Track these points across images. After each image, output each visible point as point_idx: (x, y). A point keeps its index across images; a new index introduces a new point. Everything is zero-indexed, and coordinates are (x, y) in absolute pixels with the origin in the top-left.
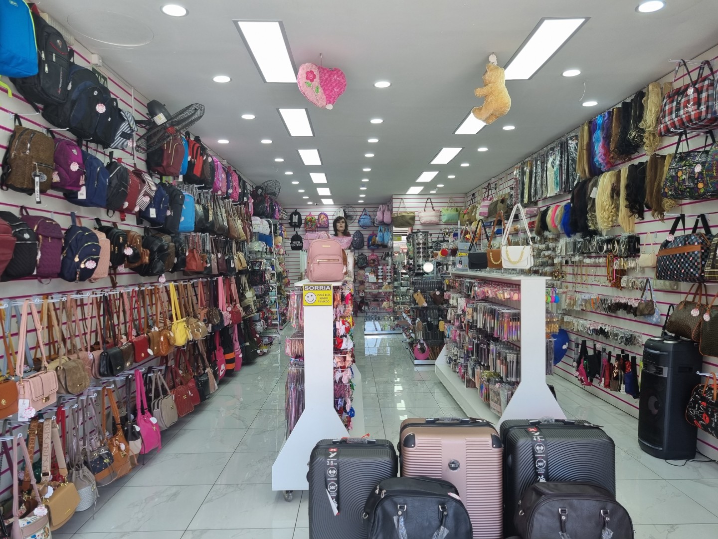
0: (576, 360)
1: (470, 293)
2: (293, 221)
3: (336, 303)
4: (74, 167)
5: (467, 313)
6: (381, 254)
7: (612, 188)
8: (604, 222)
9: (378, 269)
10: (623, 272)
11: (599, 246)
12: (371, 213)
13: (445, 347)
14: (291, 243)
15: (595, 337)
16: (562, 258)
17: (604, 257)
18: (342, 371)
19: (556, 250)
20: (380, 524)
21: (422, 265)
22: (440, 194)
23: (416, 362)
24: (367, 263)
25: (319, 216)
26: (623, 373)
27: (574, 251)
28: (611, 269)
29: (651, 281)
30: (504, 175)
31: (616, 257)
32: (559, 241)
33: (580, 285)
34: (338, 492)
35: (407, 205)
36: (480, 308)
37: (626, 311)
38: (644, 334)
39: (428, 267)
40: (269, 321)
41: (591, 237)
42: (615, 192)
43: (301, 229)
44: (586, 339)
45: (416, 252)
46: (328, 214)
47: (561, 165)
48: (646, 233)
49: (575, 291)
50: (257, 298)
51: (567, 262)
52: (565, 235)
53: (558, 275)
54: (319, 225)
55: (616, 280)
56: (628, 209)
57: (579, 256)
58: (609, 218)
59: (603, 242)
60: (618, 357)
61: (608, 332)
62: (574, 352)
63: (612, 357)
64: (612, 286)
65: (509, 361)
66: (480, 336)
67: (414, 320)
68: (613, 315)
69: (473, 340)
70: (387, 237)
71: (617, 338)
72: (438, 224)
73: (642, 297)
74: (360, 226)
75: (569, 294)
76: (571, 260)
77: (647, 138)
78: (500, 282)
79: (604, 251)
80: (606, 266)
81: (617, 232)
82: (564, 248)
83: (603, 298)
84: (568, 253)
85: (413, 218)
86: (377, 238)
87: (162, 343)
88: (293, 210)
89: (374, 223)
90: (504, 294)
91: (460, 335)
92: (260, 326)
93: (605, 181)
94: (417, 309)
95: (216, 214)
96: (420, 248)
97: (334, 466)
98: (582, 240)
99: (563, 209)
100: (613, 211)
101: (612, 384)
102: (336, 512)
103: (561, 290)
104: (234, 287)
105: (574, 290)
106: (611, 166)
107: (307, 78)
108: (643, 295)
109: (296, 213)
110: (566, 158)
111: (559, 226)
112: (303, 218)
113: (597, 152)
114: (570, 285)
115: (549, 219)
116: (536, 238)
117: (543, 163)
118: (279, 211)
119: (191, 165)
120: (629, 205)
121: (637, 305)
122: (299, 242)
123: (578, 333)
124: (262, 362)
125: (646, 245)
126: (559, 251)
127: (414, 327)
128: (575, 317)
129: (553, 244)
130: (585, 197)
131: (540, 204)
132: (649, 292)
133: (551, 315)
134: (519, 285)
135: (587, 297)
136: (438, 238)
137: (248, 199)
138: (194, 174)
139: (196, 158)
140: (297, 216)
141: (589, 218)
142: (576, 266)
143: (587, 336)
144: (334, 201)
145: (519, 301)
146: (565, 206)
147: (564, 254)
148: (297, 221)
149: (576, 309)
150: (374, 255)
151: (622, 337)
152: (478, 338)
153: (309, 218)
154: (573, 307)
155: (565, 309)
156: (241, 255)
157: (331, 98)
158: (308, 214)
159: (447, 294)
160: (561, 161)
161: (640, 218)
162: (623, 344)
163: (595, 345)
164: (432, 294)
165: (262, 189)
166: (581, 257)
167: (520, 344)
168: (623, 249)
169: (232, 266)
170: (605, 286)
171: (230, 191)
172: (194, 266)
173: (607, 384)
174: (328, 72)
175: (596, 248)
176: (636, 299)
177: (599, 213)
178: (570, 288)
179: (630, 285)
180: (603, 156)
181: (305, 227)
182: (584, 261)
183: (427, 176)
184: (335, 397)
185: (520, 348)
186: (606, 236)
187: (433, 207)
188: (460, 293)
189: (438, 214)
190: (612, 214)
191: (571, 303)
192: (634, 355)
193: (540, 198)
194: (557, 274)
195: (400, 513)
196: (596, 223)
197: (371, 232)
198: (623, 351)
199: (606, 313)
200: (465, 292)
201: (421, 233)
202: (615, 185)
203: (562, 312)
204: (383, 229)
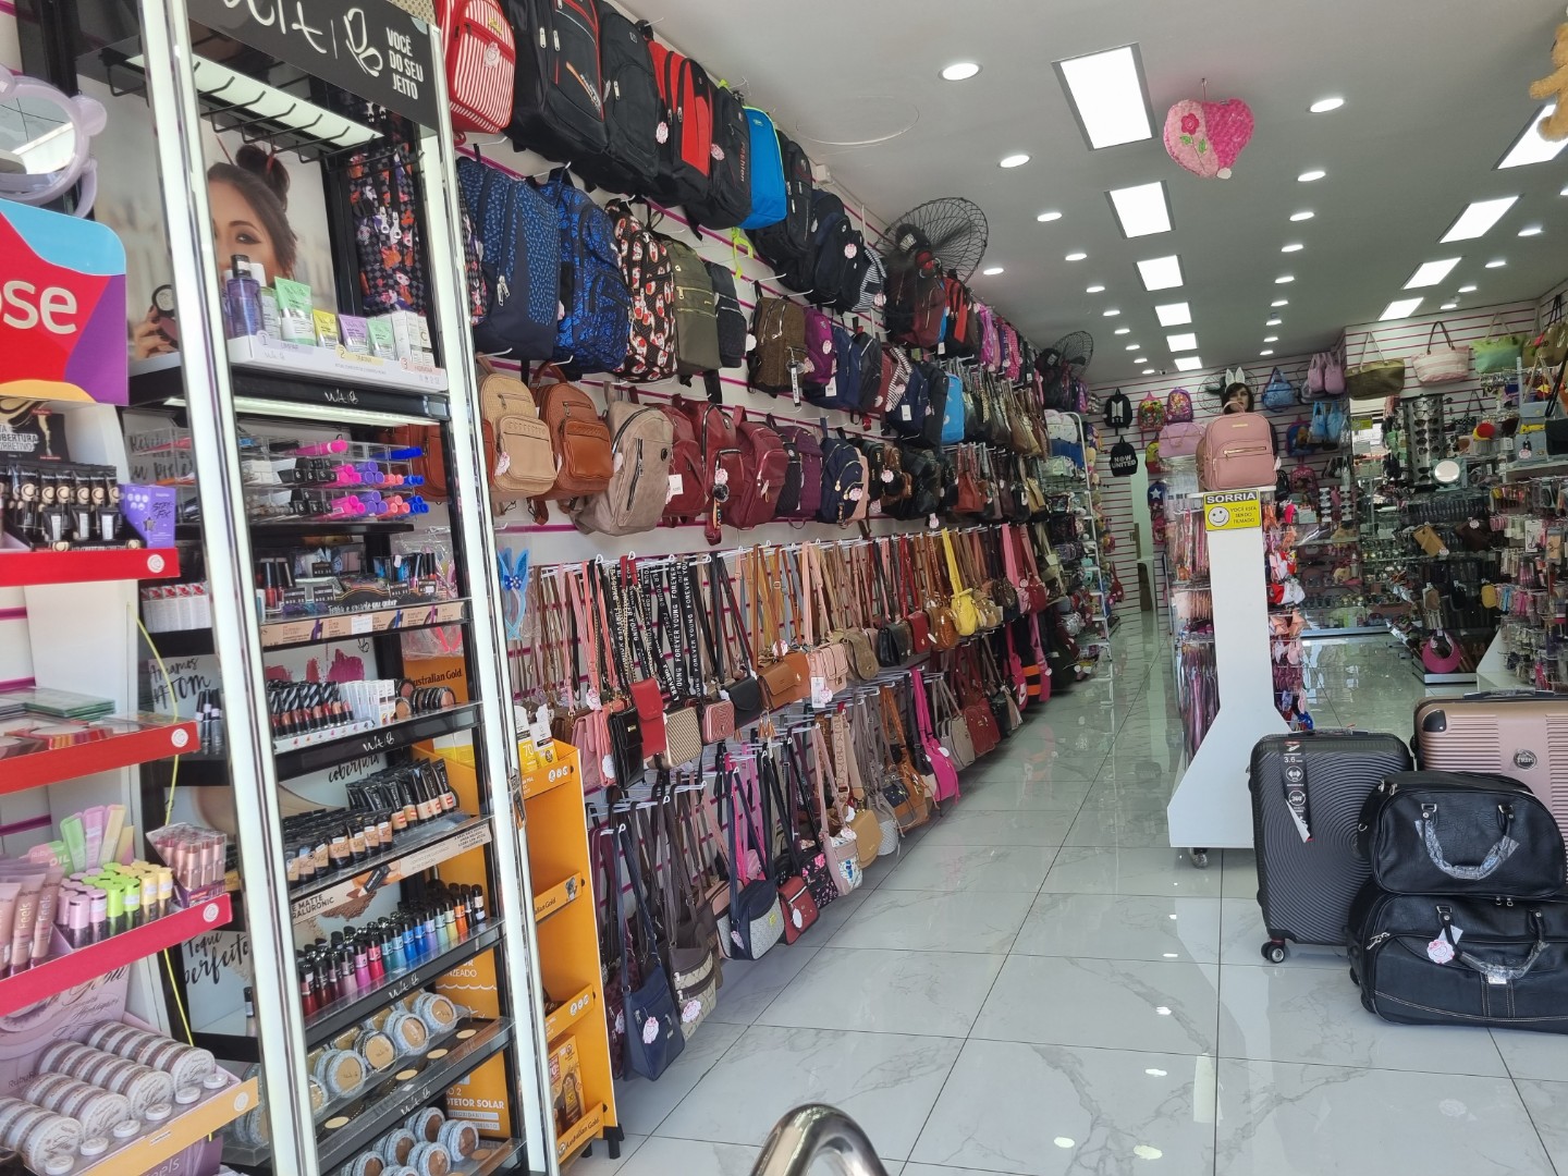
1: (1553, 505)
2: (1114, 415)
3: (1267, 523)
4: (827, 348)
5: (1548, 548)
6: (1321, 466)
9: (1320, 494)
12: (1292, 376)
13: (1498, 636)
14: (1112, 462)
18: (1286, 644)
20: (1391, 835)
21: (1432, 468)
22: (1469, 308)
23: (1428, 678)
24: (1287, 488)
25: (1171, 397)
34: (1307, 805)
35: (1381, 346)
39: (1447, 472)
40: (1088, 616)
43: (1131, 429)
45: (1413, 442)
46: (1189, 390)
50: (1065, 568)
54: (1170, 417)
67: (1417, 593)
70: (1335, 423)
72: (1463, 379)
74: (1268, 408)
85: (1399, 374)
86: (1311, 429)
87: (943, 627)
88: (1111, 392)
89: (1300, 396)
91: (1534, 601)
92: (1072, 623)
94: (1425, 565)
95: (991, 408)
96: (1424, 431)
97: (1298, 764)
102: (1305, 835)
104: (1026, 542)
107: (1184, 129)
109: (1119, 397)
112: (1134, 406)
118: (1086, 395)
119: (951, 322)
122: (1129, 457)
124: (1084, 692)
127: (1419, 605)
136: (1468, 411)
137: (1034, 376)
138: (958, 339)
139: (957, 310)
140: (1121, 404)
144: (1204, 362)
148: (1121, 414)
150: (1303, 469)
153: (1148, 404)
156: (1034, 484)
157: (1228, 155)
158: (1145, 395)
159: (1496, 521)
164: (1459, 529)
165: (1057, 354)
169: (1024, 503)
171: (1007, 364)
172: (968, 501)
174: (1219, 109)
181: (1139, 424)
183: (1432, 273)
184: (1276, 690)
187: (1449, 341)
188: (1530, 511)
189: (1466, 356)
195: (1426, 815)
197: (1293, 419)
200: (1542, 505)
201: (1424, 399)
204: (1323, 409)
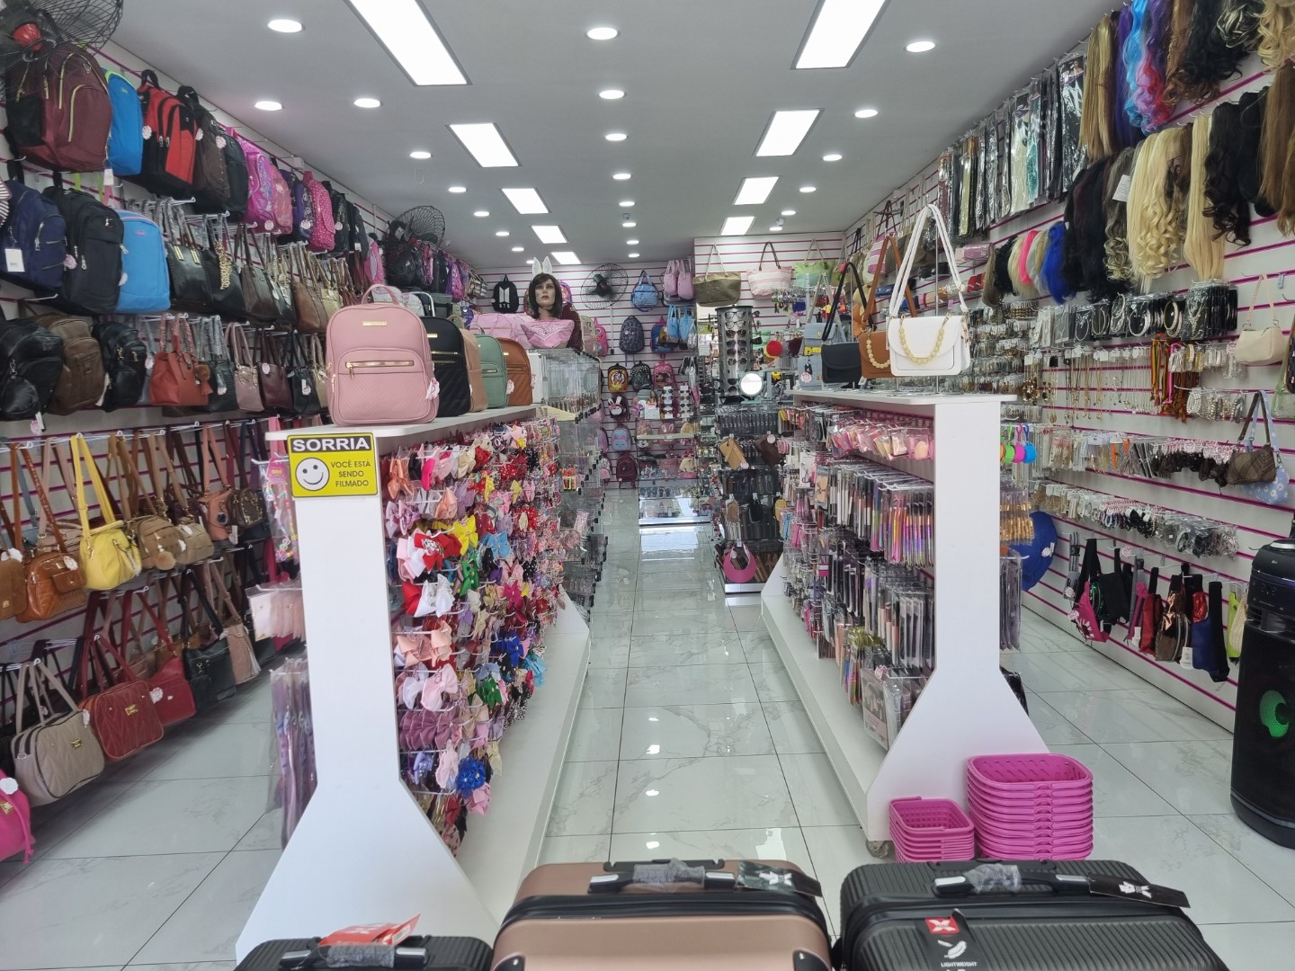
0: (1072, 583)
1: (823, 440)
2: (501, 300)
3: (393, 487)
5: (818, 487)
6: (677, 363)
7: (1169, 173)
8: (1148, 258)
9: (665, 392)
10: (1192, 379)
11: (1133, 319)
12: (655, 280)
13: (781, 560)
15: (1117, 531)
16: (1044, 353)
17: (1145, 344)
18: (429, 676)
19: (1030, 335)
21: (739, 380)
22: (791, 232)
23: (729, 588)
24: (651, 381)
26: (1186, 620)
27: (1071, 335)
28: (1162, 372)
29: (1268, 399)
30: (918, 181)
31: (1177, 342)
32: (1036, 315)
33: (1083, 413)
35: (723, 259)
36: (844, 477)
37: (1197, 474)
38: (1240, 527)
39: (751, 384)
41: (1113, 297)
42: (1176, 181)
44: (1097, 536)
45: (725, 352)
47: (1042, 136)
48: (1256, 278)
49: (1073, 427)
51: (1054, 362)
52: (1051, 300)
53: (1034, 393)
55: (1173, 399)
56: (1211, 220)
57: (1083, 345)
58: (1159, 247)
59: (1142, 308)
60: (1175, 582)
61: (1150, 523)
62: (1068, 563)
63: (1159, 580)
64: (1161, 414)
65: (905, 616)
66: (844, 544)
68: (1163, 480)
69: (831, 552)
70: (686, 325)
71: (1175, 537)
73: (1241, 438)
74: (636, 307)
75: (1059, 434)
76: (1063, 356)
77: (1267, 26)
78: (889, 413)
79: (1144, 330)
80: (1151, 367)
81: (1178, 282)
82: (1047, 331)
83: (1139, 441)
84: (1058, 341)
85: (736, 286)
86: (668, 330)
88: (500, 279)
89: (662, 299)
90: (893, 444)
91: (807, 535)
93: (1152, 156)
94: (728, 474)
95: (245, 275)
96: (734, 342)
98: (1090, 307)
99: (1046, 238)
100: (1170, 229)
101: (1159, 644)
103: (1040, 427)
105: (1070, 424)
106: (1166, 115)
108: (1244, 432)
109: (506, 284)
110: (1055, 116)
111: (1037, 281)
113: (1132, 86)
114: (1061, 414)
115: (1013, 265)
116: (985, 312)
117: (1000, 140)
118: (462, 278)
119: (155, 151)
120: (1214, 208)
121: (1227, 458)
123: (1078, 522)
125: (1256, 307)
126: (1036, 337)
128: (1071, 487)
129: (1023, 322)
130: (1101, 204)
131: (995, 235)
132: (1263, 424)
133: (1013, 496)
134: (931, 419)
135: (1100, 440)
137: (365, 247)
138: (169, 174)
139: (169, 134)
140: (507, 290)
141: (1109, 251)
142: (1075, 370)
143: (1097, 529)
144: (579, 257)
145: (930, 461)
146: (1053, 229)
147: (1047, 343)
148: (507, 300)
149: (1075, 469)
150: (664, 365)
151: (1186, 536)
152: (840, 546)
154: (1068, 464)
155: (1049, 469)
159: (783, 443)
160: (1043, 127)
161: (1239, 242)
162: (1189, 551)
163: (1117, 551)
164: (759, 442)
166: (1087, 348)
167: (934, 571)
168: (1193, 320)
169: (306, 391)
170: (1144, 413)
171: (305, 225)
172: (170, 392)
173: (1146, 643)
175: (1126, 322)
176: (1222, 444)
177: (1134, 236)
178: (1061, 421)
179: (1211, 409)
180: (1147, 95)
182: (1095, 357)
183: (756, 190)
185: (933, 579)
186: (1150, 293)
187: (776, 261)
188: (807, 439)
189: (788, 275)
190: (1167, 235)
191: (1061, 456)
192: (1215, 578)
193: (993, 221)
194: (1032, 390)
196: (1127, 263)
197: (657, 319)
198: (1186, 567)
199: (1147, 478)
200: (815, 436)
201: (734, 310)
202: (1176, 163)
203: (1042, 476)
204: (677, 311)
